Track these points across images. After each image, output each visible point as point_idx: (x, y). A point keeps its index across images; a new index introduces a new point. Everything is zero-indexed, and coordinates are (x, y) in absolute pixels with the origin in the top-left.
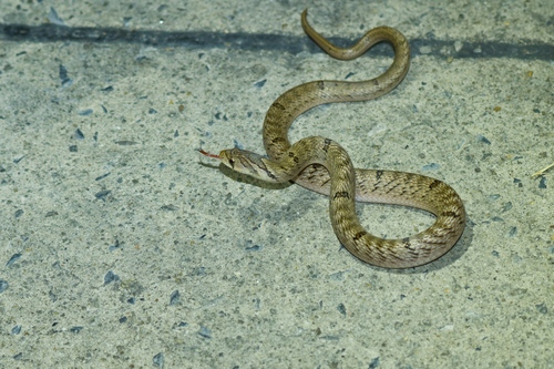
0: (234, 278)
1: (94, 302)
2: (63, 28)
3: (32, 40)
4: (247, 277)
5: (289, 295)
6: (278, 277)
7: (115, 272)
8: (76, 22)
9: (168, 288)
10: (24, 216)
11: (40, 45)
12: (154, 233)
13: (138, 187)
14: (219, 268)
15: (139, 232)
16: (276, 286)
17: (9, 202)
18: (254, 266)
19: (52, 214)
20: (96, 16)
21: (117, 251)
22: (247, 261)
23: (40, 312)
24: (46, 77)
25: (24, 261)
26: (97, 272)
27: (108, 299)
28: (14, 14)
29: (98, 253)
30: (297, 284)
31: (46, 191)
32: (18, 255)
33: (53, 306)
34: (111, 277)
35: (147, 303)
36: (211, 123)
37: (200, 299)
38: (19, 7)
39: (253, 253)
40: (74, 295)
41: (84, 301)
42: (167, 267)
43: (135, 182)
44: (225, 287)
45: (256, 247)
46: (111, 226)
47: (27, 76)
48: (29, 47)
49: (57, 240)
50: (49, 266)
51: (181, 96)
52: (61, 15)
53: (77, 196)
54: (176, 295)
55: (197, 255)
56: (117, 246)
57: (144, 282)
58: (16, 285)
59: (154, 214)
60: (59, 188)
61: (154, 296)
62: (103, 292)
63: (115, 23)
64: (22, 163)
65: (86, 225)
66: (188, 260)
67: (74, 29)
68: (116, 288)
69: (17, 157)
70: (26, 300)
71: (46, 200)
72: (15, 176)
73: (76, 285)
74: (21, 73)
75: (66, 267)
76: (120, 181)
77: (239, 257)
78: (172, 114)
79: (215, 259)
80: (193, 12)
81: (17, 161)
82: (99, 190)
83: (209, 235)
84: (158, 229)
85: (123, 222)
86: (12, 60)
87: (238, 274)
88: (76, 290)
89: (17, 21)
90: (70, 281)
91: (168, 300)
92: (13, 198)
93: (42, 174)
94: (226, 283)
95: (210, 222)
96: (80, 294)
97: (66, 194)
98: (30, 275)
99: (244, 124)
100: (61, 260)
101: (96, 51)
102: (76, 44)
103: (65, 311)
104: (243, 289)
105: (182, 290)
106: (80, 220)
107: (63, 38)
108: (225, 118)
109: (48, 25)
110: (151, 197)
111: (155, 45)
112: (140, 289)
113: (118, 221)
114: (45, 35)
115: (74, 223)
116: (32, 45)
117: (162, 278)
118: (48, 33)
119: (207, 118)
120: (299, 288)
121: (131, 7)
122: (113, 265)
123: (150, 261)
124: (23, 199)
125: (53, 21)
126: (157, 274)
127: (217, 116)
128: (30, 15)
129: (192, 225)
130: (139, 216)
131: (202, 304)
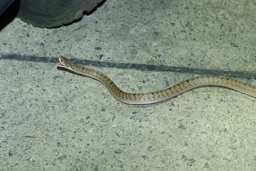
0: (227, 159)
1: (178, 165)
2: (167, 67)
3: (156, 71)
4: (232, 159)
5: (247, 166)
6: (243, 160)
7: (185, 155)
8: (172, 65)
9: (204, 161)
10: (153, 133)
11: (159, 73)
12: (199, 141)
13: (193, 125)
14: (222, 155)
15: (194, 141)
16: (242, 163)
17: (148, 128)
18: (234, 155)
19: (163, 133)
20: (179, 63)
21: (186, 147)
22: (232, 153)
23: (158, 168)
24: (161, 84)
25: (153, 149)
26: (179, 154)
27: (183, 164)
28: (150, 61)
29: (179, 147)
30: (250, 162)
31: (161, 124)
32: (151, 147)
33: (163, 166)
34: (184, 156)
35: (196, 167)
36: (219, 103)
37: (215, 166)
38: (152, 59)
39: (234, 150)
40: (171, 162)
41: (174, 165)
42: (204, 154)
43: (192, 123)
44: (224, 162)
45: (236, 149)
46: (184, 138)
47: (155, 83)
48: (155, 73)
49: (165, 142)
50: (162, 151)
51: (208, 92)
52: (166, 62)
53: (172, 127)
54: (207, 164)
55: (214, 150)
56: (186, 145)
57: (195, 159)
58: (150, 157)
59: (199, 134)
60: (165, 123)
61: (199, 164)
62: (181, 162)
63: (185, 65)
64: (153, 114)
65: (175, 137)
66: (211, 152)
67: (171, 67)
68: (185, 160)
69: (151, 112)
70: (154, 163)
71: (161, 128)
72: (150, 119)
73: (171, 159)
74: (153, 82)
75: (168, 152)
76: (187, 122)
77: (229, 151)
78: (205, 99)
79: (221, 152)
80: (213, 63)
81: (151, 113)
82: (179, 125)
83: (218, 143)
84: (200, 140)
85: (188, 137)
86: (149, 77)
87: (229, 158)
88: (171, 160)
89: (151, 64)
90: (169, 157)
91: (204, 166)
92: (149, 126)
93: (159, 118)
94: (225, 161)
95: (219, 138)
96: (173, 162)
97: (168, 126)
98: (155, 154)
99: (231, 103)
100: (166, 149)
101: (179, 75)
102: (172, 72)
103: (167, 168)
104: (231, 163)
105: (209, 162)
106: (173, 135)
107: (167, 70)
108: (224, 101)
109: (162, 65)
110: (198, 128)
111: (199, 74)
112: (194, 161)
113: (186, 136)
114: (161, 69)
115: (170, 136)
116: (156, 72)
117: (202, 158)
118: (162, 68)
119: (218, 101)
120: (251, 164)
121: (191, 60)
122: (184, 152)
123: (197, 152)
124: (153, 127)
125: (164, 64)
126: (200, 156)
127: (221, 100)
128: (156, 62)
129: (212, 139)
130: (194, 135)
131: (216, 168)
